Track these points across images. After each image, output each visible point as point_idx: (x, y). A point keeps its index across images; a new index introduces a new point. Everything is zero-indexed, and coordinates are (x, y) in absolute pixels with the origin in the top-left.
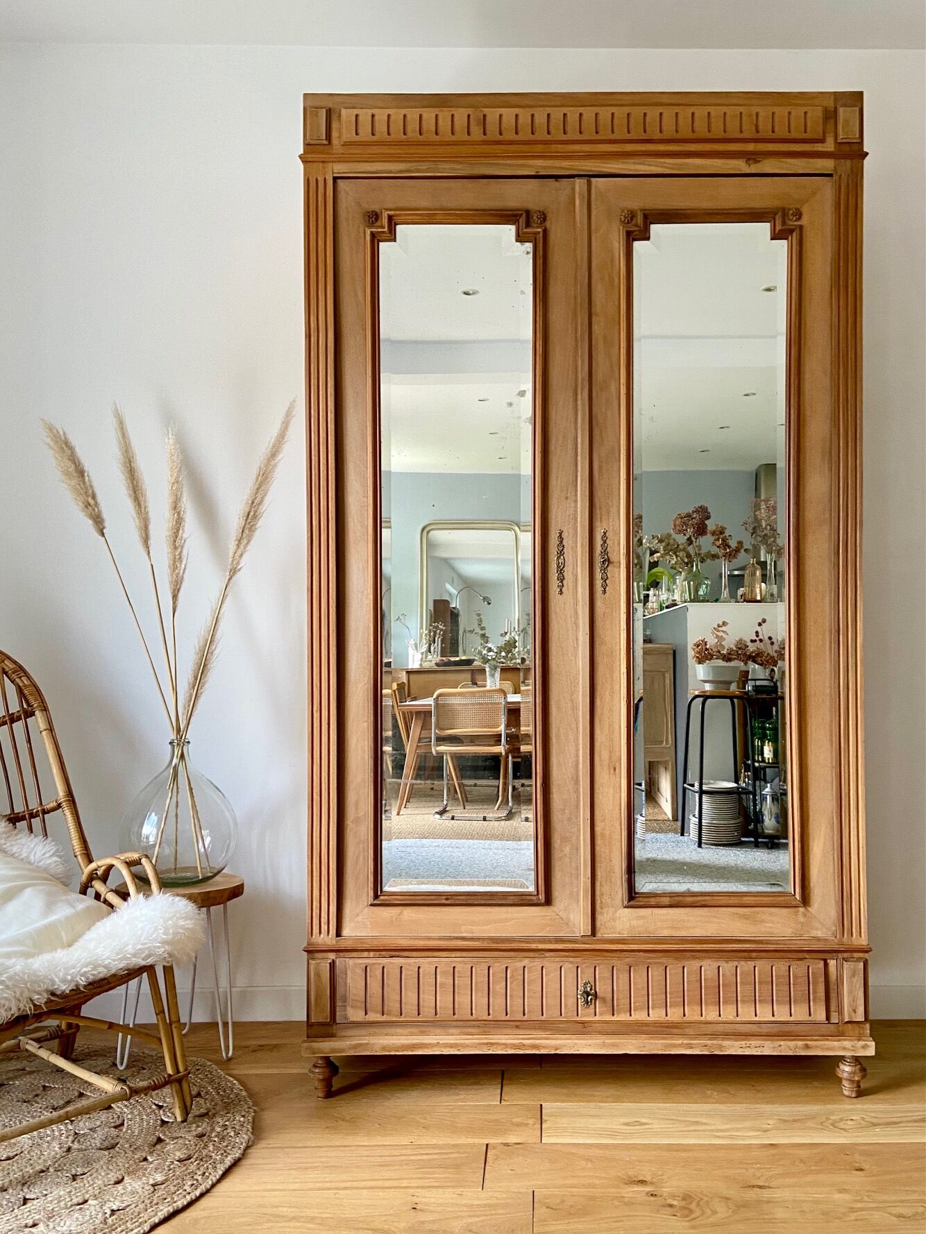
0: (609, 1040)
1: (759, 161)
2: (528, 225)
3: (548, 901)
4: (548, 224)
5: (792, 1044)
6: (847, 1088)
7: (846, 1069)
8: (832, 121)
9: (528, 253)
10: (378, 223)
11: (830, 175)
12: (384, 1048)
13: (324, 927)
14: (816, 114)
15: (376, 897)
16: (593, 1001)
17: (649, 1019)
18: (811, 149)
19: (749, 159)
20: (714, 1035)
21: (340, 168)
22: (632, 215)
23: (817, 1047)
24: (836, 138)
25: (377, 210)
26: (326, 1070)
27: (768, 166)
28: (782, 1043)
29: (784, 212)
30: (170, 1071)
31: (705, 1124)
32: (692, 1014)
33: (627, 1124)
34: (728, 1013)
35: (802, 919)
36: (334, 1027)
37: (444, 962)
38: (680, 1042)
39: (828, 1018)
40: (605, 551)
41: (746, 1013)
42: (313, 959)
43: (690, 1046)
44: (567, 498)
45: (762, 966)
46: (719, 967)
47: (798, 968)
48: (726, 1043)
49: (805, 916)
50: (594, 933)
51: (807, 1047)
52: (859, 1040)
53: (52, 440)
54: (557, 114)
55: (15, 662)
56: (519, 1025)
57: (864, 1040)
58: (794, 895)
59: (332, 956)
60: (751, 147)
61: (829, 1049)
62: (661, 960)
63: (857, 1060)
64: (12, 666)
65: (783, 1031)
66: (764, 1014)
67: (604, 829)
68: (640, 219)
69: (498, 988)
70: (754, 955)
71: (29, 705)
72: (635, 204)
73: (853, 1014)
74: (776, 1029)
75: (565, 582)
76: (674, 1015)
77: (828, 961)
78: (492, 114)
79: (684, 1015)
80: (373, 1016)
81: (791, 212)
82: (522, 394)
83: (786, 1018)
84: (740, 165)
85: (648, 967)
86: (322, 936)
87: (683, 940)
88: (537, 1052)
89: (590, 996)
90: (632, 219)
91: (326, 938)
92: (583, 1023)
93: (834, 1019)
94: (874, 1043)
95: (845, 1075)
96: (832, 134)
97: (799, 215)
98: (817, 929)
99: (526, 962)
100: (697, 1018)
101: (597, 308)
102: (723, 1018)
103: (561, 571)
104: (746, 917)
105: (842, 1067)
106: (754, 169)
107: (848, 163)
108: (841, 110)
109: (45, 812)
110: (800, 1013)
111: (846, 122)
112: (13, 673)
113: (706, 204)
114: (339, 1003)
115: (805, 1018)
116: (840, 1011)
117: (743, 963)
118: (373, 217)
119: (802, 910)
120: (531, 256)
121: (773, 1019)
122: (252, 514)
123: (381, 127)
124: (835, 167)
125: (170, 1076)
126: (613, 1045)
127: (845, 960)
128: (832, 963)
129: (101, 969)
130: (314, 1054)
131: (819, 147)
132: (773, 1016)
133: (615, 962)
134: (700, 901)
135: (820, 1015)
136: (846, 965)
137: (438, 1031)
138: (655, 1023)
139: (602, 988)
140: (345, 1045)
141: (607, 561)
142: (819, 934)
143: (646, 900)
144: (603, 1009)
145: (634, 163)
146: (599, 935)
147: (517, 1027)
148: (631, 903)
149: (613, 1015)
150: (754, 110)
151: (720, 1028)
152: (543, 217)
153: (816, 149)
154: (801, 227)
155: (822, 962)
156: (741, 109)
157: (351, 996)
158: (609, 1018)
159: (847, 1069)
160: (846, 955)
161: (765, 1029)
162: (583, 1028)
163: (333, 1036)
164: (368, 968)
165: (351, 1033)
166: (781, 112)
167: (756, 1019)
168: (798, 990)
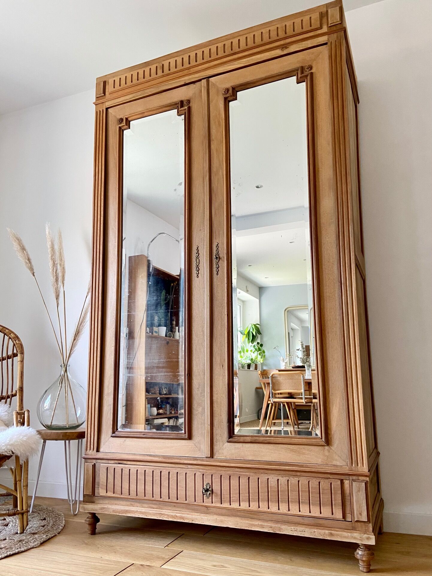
0: (219, 517)
1: (288, 47)
2: (182, 106)
3: (190, 437)
4: (191, 104)
5: (323, 531)
6: (362, 565)
8: (326, 17)
9: (183, 120)
10: (123, 123)
11: (326, 44)
12: (114, 511)
13: (92, 446)
14: (315, 16)
15: (114, 432)
16: (211, 495)
17: (239, 507)
18: (315, 34)
19: (283, 48)
20: (277, 522)
21: (108, 104)
22: (228, 90)
23: (338, 535)
24: (328, 24)
25: (123, 118)
26: (91, 520)
27: (293, 48)
28: (316, 530)
29: (302, 68)
31: (259, 572)
32: (264, 507)
33: (215, 566)
34: (284, 508)
35: (327, 453)
36: (94, 498)
37: (141, 468)
38: (257, 523)
39: (344, 516)
40: (218, 253)
41: (294, 509)
42: (87, 462)
43: (262, 527)
44: (200, 230)
45: (303, 480)
46: (278, 480)
47: (325, 484)
48: (283, 527)
49: (329, 451)
50: (212, 456)
51: (331, 534)
52: (365, 533)
53: (12, 237)
54: (193, 55)
56: (176, 505)
57: (368, 534)
58: (322, 439)
59: (94, 461)
60: (282, 42)
61: (346, 537)
62: (247, 473)
63: (368, 547)
64: (13, 336)
65: (317, 522)
66: (305, 511)
67: (217, 398)
68: (231, 91)
69: (165, 483)
70: (298, 474)
71: (17, 351)
72: (229, 85)
73: (360, 516)
74: (311, 521)
75: (200, 271)
76: (254, 506)
77: (344, 481)
78: (166, 63)
79: (259, 507)
80: (110, 494)
81: (306, 67)
82: (180, 184)
83: (317, 514)
84: (278, 52)
85: (239, 477)
86: (91, 451)
87: (259, 462)
88: (183, 521)
89: (208, 491)
90: (228, 92)
91: (92, 453)
92: (206, 507)
93: (349, 518)
94: (374, 537)
95: (358, 557)
96: (325, 23)
97: (311, 68)
98: (336, 460)
99: (178, 470)
100: (266, 509)
101: (213, 137)
102: (281, 511)
103: (198, 267)
104: (292, 450)
105: (358, 551)
106: (285, 52)
107: (335, 35)
108: (329, 11)
109: (12, 396)
110: (326, 512)
111: (333, 16)
112: (13, 338)
113: (263, 76)
114: (96, 486)
115: (329, 516)
116: (352, 513)
117: (291, 478)
118: (121, 120)
119: (327, 448)
120: (184, 121)
121: (310, 515)
123: (123, 82)
124: (328, 39)
125: (17, 511)
126: (222, 521)
127: (354, 480)
128: (346, 483)
130: (85, 510)
131: (319, 32)
132: (310, 512)
133: (223, 473)
134: (268, 440)
135: (339, 515)
136: (355, 484)
137: (138, 504)
138: (244, 511)
139: (216, 487)
141: (218, 258)
142: (338, 463)
143: (239, 438)
144: (216, 500)
145: (228, 66)
146: (215, 457)
147: (174, 506)
148: (231, 439)
149: (221, 504)
150: (284, 24)
151: (279, 517)
152: (189, 101)
153: (317, 33)
154: (312, 73)
155: (339, 481)
156: (277, 26)
157: (101, 483)
158: (219, 505)
159: (360, 553)
160: (354, 478)
161: (306, 521)
162: (207, 510)
163: (93, 502)
164: (108, 469)
165: (101, 502)
166: (298, 21)
167: (300, 513)
168: (326, 497)
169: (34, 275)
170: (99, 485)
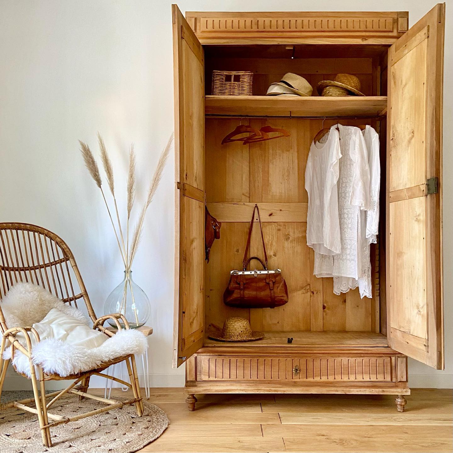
0: (305, 388)
1: (367, 40)
5: (377, 390)
6: (399, 408)
8: (396, 24)
12: (216, 391)
14: (390, 20)
16: (299, 373)
17: (321, 380)
18: (388, 35)
19: (363, 38)
20: (346, 387)
23: (387, 391)
24: (397, 30)
26: (193, 400)
27: (370, 41)
28: (373, 390)
30: (136, 397)
32: (338, 378)
34: (352, 378)
36: (196, 383)
37: (240, 357)
38: (333, 389)
39: (391, 379)
41: (360, 378)
43: (337, 391)
45: (366, 359)
46: (349, 360)
47: (380, 360)
48: (352, 390)
51: (383, 391)
52: (404, 389)
53: (83, 150)
54: (287, 20)
55: (60, 239)
56: (270, 382)
57: (406, 389)
59: (196, 355)
61: (393, 392)
62: (326, 357)
63: (403, 397)
65: (374, 385)
66: (367, 378)
69: (261, 368)
70: (362, 355)
71: (67, 256)
73: (402, 378)
76: (331, 379)
77: (392, 358)
78: (261, 20)
80: (212, 378)
83: (375, 379)
84: (359, 41)
85: (321, 360)
87: (334, 349)
88: (277, 393)
89: (297, 371)
92: (295, 382)
93: (394, 380)
94: (409, 390)
95: (399, 403)
99: (272, 358)
100: (340, 380)
102: (350, 380)
105: (397, 400)
106: (364, 43)
108: (400, 19)
109: (76, 299)
110: (380, 378)
111: (402, 25)
112: (60, 243)
114: (199, 373)
115: (382, 380)
116: (396, 377)
117: (358, 358)
121: (370, 380)
122: (157, 179)
123: (216, 25)
125: (136, 399)
126: (307, 390)
127: (398, 357)
129: (117, 354)
130: (189, 393)
131: (390, 34)
133: (308, 358)
135: (389, 379)
136: (399, 359)
137: (238, 384)
138: (323, 382)
139: (303, 368)
140: (202, 390)
144: (302, 376)
149: (307, 378)
150: (365, 19)
151: (349, 384)
155: (389, 358)
156: (360, 19)
157: (203, 371)
158: (305, 380)
159: (399, 400)
160: (399, 355)
161: (366, 384)
162: (295, 384)
163: (196, 386)
164: (210, 360)
165: (202, 385)
166: (376, 20)
167: (364, 380)
168: (380, 369)
169: (100, 187)
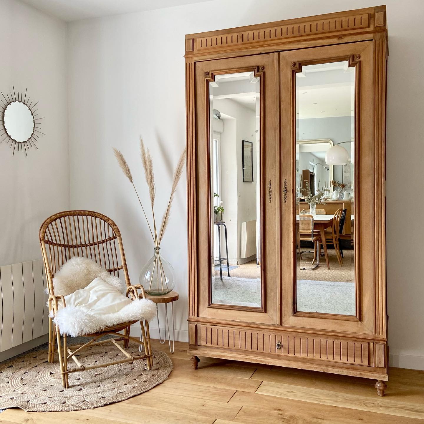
0: (287, 362)
1: (343, 38)
2: (258, 71)
3: (266, 311)
4: (265, 70)
5: (355, 372)
6: (379, 393)
7: (378, 385)
8: (373, 18)
9: (258, 81)
10: (209, 76)
11: (372, 40)
12: (212, 355)
13: (194, 313)
14: (366, 17)
15: (209, 305)
16: (281, 348)
17: (301, 357)
18: (364, 31)
19: (339, 38)
20: (326, 366)
21: (196, 59)
22: (295, 64)
23: (365, 375)
25: (209, 71)
26: (195, 360)
27: (346, 39)
28: (351, 371)
29: (353, 56)
30: (146, 353)
32: (317, 357)
33: (288, 392)
34: (330, 358)
35: (360, 326)
36: (197, 346)
37: (231, 329)
38: (312, 366)
39: (370, 364)
40: (286, 188)
41: (337, 359)
42: (190, 323)
43: (317, 368)
44: (272, 168)
45: (344, 342)
46: (327, 341)
47: (358, 345)
48: (330, 369)
49: (361, 325)
50: (281, 324)
51: (361, 374)
52: (382, 374)
53: (116, 154)
54: (267, 31)
56: (257, 353)
57: (384, 375)
58: (357, 317)
59: (196, 323)
60: (339, 33)
61: (370, 376)
62: (306, 336)
63: (383, 382)
64: (111, 222)
65: (351, 367)
66: (344, 360)
67: (285, 287)
68: (297, 66)
69: (249, 340)
70: (340, 338)
71: (116, 235)
72: (296, 60)
73: (379, 364)
74: (349, 366)
75: (271, 198)
76: (310, 356)
77: (370, 343)
78: (245, 33)
79: (314, 357)
80: (209, 344)
81: (356, 56)
82: (256, 131)
83: (352, 362)
84: (335, 41)
85: (301, 338)
86: (193, 316)
87: (315, 330)
88: (262, 363)
89: (279, 346)
90: (295, 65)
91: (194, 317)
92: (278, 355)
93: (372, 365)
94: (388, 376)
95: (377, 387)
96: (373, 24)
97: (359, 57)
98: (366, 330)
99: (258, 332)
100: (319, 358)
101: (283, 99)
102: (328, 360)
103: (270, 195)
104: (336, 323)
105: (376, 384)
106: (341, 41)
107: (379, 34)
108: (376, 14)
109: (119, 269)
110: (358, 361)
111: (378, 19)
112: (111, 224)
113: (323, 57)
114: (198, 339)
115: (360, 363)
116: (375, 363)
117: (336, 340)
118: (207, 74)
119: (360, 323)
121: (347, 362)
123: (209, 43)
124: (374, 37)
125: (146, 355)
126: (289, 364)
127: (376, 343)
128: (372, 344)
130: (191, 354)
131: (367, 30)
132: (348, 361)
133: (289, 335)
134: (320, 316)
135: (366, 363)
136: (377, 345)
137: (229, 352)
138: (303, 359)
139: (284, 343)
140: (200, 353)
141: (286, 191)
142: (367, 332)
143: (300, 314)
144: (284, 351)
145: (295, 45)
146: (283, 325)
147: (255, 354)
148: (295, 315)
150: (341, 19)
151: (327, 363)
152: (263, 67)
153: (366, 31)
154: (360, 62)
155: (367, 343)
156: (335, 19)
157: (202, 337)
158: (287, 354)
160: (377, 342)
161: (345, 366)
162: (278, 357)
163: (197, 349)
164: (207, 328)
165: (202, 349)
166: (351, 18)
167: (341, 361)
168: (357, 352)
169: (132, 182)
170: (200, 339)
